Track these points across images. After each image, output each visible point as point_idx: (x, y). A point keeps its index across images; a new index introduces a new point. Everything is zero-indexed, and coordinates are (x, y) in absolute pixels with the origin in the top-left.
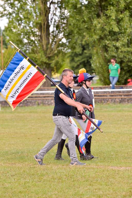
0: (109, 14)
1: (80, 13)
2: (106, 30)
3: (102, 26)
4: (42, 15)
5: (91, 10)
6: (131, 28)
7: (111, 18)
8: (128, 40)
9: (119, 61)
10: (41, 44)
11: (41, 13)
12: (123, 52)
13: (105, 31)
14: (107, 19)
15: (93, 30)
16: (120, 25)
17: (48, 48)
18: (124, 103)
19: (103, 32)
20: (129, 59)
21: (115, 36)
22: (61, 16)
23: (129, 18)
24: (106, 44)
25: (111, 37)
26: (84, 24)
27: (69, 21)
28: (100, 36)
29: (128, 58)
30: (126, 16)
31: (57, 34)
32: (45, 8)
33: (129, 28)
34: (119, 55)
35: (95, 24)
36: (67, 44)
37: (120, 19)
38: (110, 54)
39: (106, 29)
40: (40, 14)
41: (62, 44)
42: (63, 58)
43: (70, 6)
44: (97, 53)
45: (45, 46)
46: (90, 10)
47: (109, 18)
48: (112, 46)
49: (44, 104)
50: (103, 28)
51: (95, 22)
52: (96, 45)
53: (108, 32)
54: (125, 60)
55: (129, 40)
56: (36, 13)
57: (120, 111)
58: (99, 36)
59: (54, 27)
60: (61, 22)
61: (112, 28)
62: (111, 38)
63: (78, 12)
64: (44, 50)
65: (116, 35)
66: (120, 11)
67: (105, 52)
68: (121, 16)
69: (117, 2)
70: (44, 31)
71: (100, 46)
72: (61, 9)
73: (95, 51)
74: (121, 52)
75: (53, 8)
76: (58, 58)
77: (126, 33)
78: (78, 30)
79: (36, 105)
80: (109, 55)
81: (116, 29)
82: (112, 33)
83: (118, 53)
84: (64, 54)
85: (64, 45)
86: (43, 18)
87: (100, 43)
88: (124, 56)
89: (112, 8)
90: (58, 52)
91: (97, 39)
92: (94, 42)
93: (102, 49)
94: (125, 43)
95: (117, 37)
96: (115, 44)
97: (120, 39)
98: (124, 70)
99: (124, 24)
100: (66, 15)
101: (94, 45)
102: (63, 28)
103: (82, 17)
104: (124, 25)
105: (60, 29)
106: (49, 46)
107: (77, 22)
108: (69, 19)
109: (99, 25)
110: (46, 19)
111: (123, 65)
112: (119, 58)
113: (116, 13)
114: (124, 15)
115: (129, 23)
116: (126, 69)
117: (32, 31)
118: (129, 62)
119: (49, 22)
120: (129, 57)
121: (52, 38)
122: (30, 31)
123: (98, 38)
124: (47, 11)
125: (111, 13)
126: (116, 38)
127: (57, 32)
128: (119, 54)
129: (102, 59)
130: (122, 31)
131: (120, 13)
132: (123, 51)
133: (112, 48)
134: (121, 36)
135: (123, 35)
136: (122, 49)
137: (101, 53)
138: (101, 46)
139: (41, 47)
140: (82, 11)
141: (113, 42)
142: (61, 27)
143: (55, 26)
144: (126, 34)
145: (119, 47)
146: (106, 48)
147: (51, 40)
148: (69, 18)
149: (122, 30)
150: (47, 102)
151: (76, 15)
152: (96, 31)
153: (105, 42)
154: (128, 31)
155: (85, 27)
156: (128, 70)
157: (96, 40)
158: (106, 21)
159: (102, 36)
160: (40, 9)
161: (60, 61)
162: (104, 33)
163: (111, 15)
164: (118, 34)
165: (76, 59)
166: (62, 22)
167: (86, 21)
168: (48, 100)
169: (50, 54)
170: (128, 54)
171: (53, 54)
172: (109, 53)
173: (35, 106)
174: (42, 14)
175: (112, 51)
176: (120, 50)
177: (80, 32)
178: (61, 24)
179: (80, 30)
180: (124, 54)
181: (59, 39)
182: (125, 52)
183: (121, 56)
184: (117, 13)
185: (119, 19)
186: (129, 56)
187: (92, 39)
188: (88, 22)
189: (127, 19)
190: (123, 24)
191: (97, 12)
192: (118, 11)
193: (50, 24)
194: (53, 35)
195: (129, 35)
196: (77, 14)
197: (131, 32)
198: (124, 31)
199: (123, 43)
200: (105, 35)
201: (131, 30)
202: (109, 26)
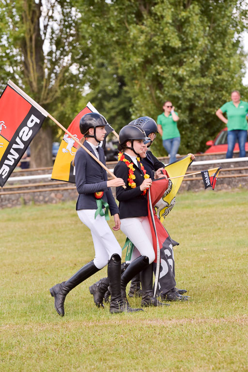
0: (160, 12)
1: (102, 11)
2: (157, 45)
3: (149, 37)
4: (26, 21)
5: (123, 5)
6: (206, 38)
7: (165, 20)
8: (201, 62)
9: (187, 106)
10: (27, 79)
11: (24, 16)
12: (194, 87)
13: (156, 47)
14: (157, 21)
15: (130, 46)
16: (184, 33)
17: (42, 87)
18: (197, 190)
19: (150, 48)
20: (205, 99)
21: (176, 56)
22: (65, 21)
24: (159, 74)
25: (168, 58)
26: (111, 34)
27: (80, 30)
28: (146, 57)
29: (203, 98)
30: (194, 15)
31: (58, 57)
32: (30, 6)
33: (203, 37)
34: (184, 93)
35: (134, 36)
36: (81, 76)
37: (183, 20)
38: (168, 92)
39: (157, 43)
40: (22, 19)
41: (69, 76)
42: (74, 105)
44: (141, 91)
45: (35, 84)
46: (121, 6)
47: (161, 19)
48: (170, 77)
49: (36, 202)
50: (149, 41)
51: (133, 31)
52: (138, 76)
53: (161, 49)
54: (198, 103)
55: (205, 61)
56: (12, 17)
57: (188, 207)
58: (143, 57)
59: (51, 43)
60: (64, 32)
61: (169, 40)
62: (166, 60)
63: (97, 11)
64: (33, 91)
65: (178, 53)
66: (182, 4)
67: (156, 89)
68: (184, 14)
70: (31, 52)
71: (147, 78)
72: (62, 6)
73: (137, 88)
74: (190, 87)
75: (47, 6)
76: (64, 107)
77: (197, 48)
78: (100, 48)
79: (20, 205)
80: (166, 94)
81: (176, 43)
82: (167, 49)
83: (183, 90)
84: (75, 98)
85: (74, 79)
86: (28, 27)
87: (147, 71)
88: (195, 94)
90: (62, 95)
91: (139, 64)
92: (135, 69)
93: (150, 83)
94: (196, 68)
95: (178, 58)
96: (175, 72)
97: (185, 60)
98: (198, 123)
99: (193, 29)
100: (73, 18)
101: (135, 76)
102: (70, 44)
103: (106, 20)
104: (192, 32)
105: (63, 48)
106: (44, 83)
107: (96, 31)
108: (80, 27)
109: (143, 37)
110: (34, 29)
111: (195, 113)
112: (185, 99)
113: (173, 9)
114: (189, 12)
115: (202, 28)
116: (202, 121)
117: (7, 54)
118: (207, 106)
119: (42, 33)
120: (207, 96)
121: (49, 66)
122: (4, 55)
123: (142, 62)
124: (34, 12)
125: (163, 10)
126: (178, 60)
127: (58, 53)
128: (185, 91)
129: (152, 103)
130: (190, 45)
131: (182, 7)
132: (192, 85)
133: (172, 79)
134: (187, 55)
135: (191, 52)
136: (191, 81)
137: (148, 91)
138: (149, 77)
139: (29, 86)
140: (105, 9)
141: (173, 68)
142: (66, 44)
143: (53, 41)
144: (197, 50)
145: (183, 76)
146: (158, 81)
147: (46, 71)
148: (80, 24)
149: (189, 42)
150: (41, 198)
151: (93, 18)
152: (137, 48)
153: (156, 68)
154: (200, 43)
155: (113, 41)
156: (206, 122)
157: (137, 65)
158: (155, 27)
159: (149, 57)
160: (19, 9)
161: (69, 112)
162: (153, 50)
163: (164, 14)
164: (180, 51)
165: (108, 105)
166: (67, 32)
167: (115, 29)
168: (43, 194)
169: (46, 99)
170: (204, 92)
171: (53, 99)
172: (165, 90)
173: (18, 207)
174: (24, 20)
175: (172, 86)
176: (186, 84)
177: (104, 51)
178: (66, 36)
179: (103, 47)
180: (195, 91)
181: (64, 67)
182: (197, 86)
183: (190, 95)
184: (176, 9)
185: (181, 20)
187: (130, 63)
188: (119, 29)
189: (196, 19)
190: (190, 30)
191: (136, 8)
192: (177, 3)
193: (43, 37)
194: (50, 61)
195: (202, 53)
196: (95, 16)
197: (206, 46)
198: (193, 44)
199: (191, 69)
200: (156, 55)
201: (207, 42)
202: (162, 36)
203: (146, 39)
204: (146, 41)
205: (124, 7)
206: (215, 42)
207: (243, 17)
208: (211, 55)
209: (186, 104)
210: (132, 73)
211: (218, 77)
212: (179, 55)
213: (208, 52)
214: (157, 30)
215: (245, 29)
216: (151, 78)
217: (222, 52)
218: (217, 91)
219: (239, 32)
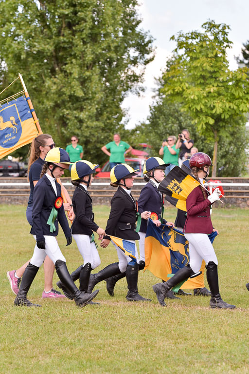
0: (69, 70)
1: (26, 66)
2: (65, 94)
3: (59, 88)
5: (42, 62)
6: (102, 93)
7: (73, 76)
8: (97, 109)
9: (84, 141)
12: (90, 128)
13: (64, 96)
14: (66, 77)
15: (44, 93)
16: (86, 87)
19: (60, 96)
20: (98, 138)
21: (78, 104)
23: (99, 77)
24: (65, 116)
25: (72, 104)
26: (31, 83)
27: (7, 78)
28: (56, 102)
29: (96, 136)
30: (95, 74)
33: (100, 92)
34: (83, 131)
35: (48, 86)
37: (86, 78)
38: (71, 130)
39: (65, 93)
43: (10, 56)
46: (40, 63)
47: (69, 76)
48: (74, 118)
50: (59, 90)
51: (48, 83)
52: (49, 116)
53: (68, 97)
54: (92, 140)
55: (99, 109)
58: (53, 101)
61: (74, 91)
62: (71, 106)
63: (22, 65)
65: (80, 102)
66: (85, 66)
67: (62, 126)
68: (88, 73)
69: (82, 52)
71: (55, 117)
74: (87, 127)
77: (95, 99)
80: (69, 131)
81: (80, 93)
82: (72, 98)
83: (82, 129)
87: (56, 112)
88: (90, 132)
89: (74, 61)
91: (51, 107)
92: (47, 110)
93: (58, 122)
94: (93, 113)
95: (80, 105)
96: (77, 115)
97: (85, 107)
98: (90, 154)
99: (93, 85)
100: (3, 69)
101: (46, 116)
103: (28, 73)
104: (92, 87)
108: (8, 76)
109: (55, 87)
111: (89, 147)
112: (82, 136)
113: (79, 69)
114: (92, 72)
116: (94, 153)
118: (98, 142)
120: (99, 135)
123: (53, 105)
125: (72, 68)
126: (80, 106)
129: (58, 136)
130: (89, 97)
131: (86, 68)
132: (89, 126)
133: (74, 120)
134: (87, 104)
135: (89, 102)
136: (88, 123)
137: (55, 127)
138: (57, 117)
140: (28, 64)
141: (75, 112)
144: (94, 101)
145: (83, 119)
146: (63, 120)
148: (8, 73)
149: (89, 94)
151: (19, 70)
152: (49, 95)
153: (63, 111)
154: (97, 96)
155: (32, 88)
156: (96, 154)
157: (49, 107)
158: (65, 81)
159: (59, 102)
162: (62, 98)
163: (72, 72)
164: (82, 100)
167: (34, 80)
170: (97, 131)
172: (68, 128)
175: (74, 125)
176: (85, 125)
180: (91, 130)
182: (92, 127)
183: (87, 134)
184: (81, 69)
185: (84, 78)
186: (98, 133)
187: (43, 106)
188: (37, 80)
189: (96, 78)
190: (91, 85)
191: (51, 66)
192: (82, 65)
195: (98, 103)
196: (20, 69)
197: (102, 98)
198: (92, 96)
199: (89, 114)
200: (63, 102)
201: (102, 95)
202: (69, 88)
203: (57, 88)
204: (57, 90)
205: (43, 64)
206: (107, 96)
207: (128, 80)
208: (104, 106)
209: (83, 139)
210: (44, 113)
211: (108, 121)
212: (81, 103)
213: (102, 103)
214: (66, 83)
215: (129, 89)
216: (58, 118)
217: (112, 103)
218: (107, 132)
219: (125, 90)
